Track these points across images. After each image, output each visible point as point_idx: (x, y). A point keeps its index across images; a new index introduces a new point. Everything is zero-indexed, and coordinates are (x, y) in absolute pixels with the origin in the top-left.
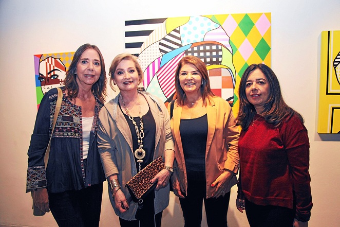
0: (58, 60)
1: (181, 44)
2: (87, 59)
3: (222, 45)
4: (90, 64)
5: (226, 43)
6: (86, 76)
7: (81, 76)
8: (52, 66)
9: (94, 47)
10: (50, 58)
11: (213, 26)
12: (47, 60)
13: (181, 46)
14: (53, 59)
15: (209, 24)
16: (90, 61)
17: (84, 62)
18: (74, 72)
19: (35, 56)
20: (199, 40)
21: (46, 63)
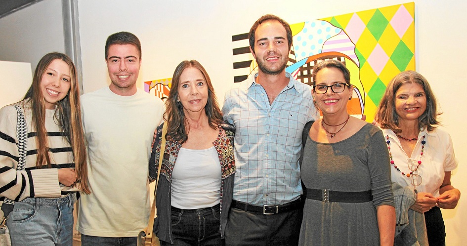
0: (166, 87)
1: (294, 59)
2: (188, 82)
3: (345, 56)
4: (192, 88)
5: (350, 53)
6: (191, 102)
7: (186, 104)
8: (161, 93)
9: (193, 63)
10: (159, 85)
11: (334, 30)
12: (156, 87)
13: (294, 62)
14: (162, 86)
15: (328, 30)
16: (191, 83)
17: (185, 86)
18: (177, 99)
19: (146, 83)
20: (316, 52)
21: (156, 90)
